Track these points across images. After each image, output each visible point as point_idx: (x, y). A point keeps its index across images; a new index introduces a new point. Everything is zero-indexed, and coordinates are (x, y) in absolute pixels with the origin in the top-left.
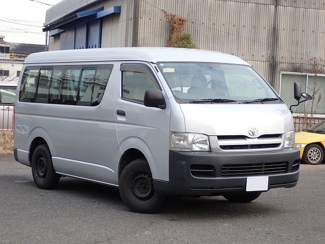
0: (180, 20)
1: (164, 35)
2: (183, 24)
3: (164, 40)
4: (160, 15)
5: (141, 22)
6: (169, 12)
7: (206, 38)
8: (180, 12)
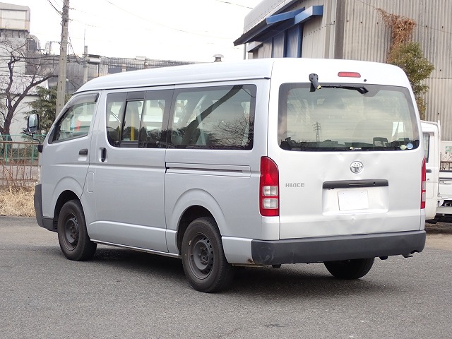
0: (406, 23)
1: (383, 46)
2: (410, 29)
3: (382, 53)
4: (377, 17)
5: (348, 27)
6: (389, 12)
7: (447, 49)
8: (406, 11)
